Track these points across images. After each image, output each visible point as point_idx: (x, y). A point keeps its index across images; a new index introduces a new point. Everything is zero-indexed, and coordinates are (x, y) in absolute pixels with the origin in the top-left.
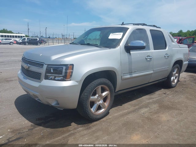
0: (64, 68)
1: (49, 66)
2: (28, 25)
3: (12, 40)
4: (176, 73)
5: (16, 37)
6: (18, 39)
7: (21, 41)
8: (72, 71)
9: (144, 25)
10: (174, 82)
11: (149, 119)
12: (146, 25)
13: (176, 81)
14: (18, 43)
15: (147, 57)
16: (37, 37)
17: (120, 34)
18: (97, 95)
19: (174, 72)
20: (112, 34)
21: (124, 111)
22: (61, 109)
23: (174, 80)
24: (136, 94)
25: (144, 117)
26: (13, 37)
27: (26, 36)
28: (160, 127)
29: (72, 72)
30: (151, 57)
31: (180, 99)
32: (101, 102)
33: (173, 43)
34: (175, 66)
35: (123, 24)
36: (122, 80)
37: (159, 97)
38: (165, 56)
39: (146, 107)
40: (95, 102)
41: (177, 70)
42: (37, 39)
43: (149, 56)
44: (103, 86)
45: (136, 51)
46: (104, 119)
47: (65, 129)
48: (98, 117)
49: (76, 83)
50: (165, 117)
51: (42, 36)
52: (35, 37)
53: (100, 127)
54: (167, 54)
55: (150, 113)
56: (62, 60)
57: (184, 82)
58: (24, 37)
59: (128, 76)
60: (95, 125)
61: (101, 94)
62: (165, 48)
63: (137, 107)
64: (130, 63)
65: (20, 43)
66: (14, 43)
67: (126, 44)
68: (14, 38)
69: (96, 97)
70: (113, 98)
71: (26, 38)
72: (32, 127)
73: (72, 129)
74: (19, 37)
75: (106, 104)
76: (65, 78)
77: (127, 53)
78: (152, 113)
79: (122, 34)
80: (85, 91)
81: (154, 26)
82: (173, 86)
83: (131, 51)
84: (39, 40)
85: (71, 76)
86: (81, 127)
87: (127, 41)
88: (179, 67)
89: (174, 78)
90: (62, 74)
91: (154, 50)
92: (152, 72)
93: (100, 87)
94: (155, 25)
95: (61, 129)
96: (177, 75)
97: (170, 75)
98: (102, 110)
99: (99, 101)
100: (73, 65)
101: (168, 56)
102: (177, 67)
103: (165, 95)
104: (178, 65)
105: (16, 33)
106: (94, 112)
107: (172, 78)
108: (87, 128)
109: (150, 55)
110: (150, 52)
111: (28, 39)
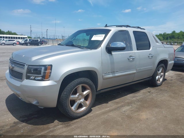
0: (43, 68)
1: (30, 67)
2: (31, 27)
3: (15, 41)
4: (161, 72)
5: (19, 38)
6: (20, 41)
7: (23, 42)
8: (51, 71)
9: (128, 26)
10: (160, 81)
11: (129, 117)
12: (130, 27)
13: (161, 80)
14: (20, 44)
15: (129, 57)
16: (39, 38)
17: (102, 36)
18: (78, 94)
19: (159, 71)
20: (95, 36)
21: (106, 109)
22: (41, 108)
23: (159, 79)
24: (120, 92)
25: (124, 115)
26: (17, 38)
27: (29, 37)
28: (138, 125)
29: (51, 73)
30: (134, 57)
31: (163, 98)
32: (82, 100)
33: (158, 44)
34: (160, 66)
35: (106, 26)
36: (104, 79)
37: (143, 95)
38: (149, 56)
39: (129, 105)
40: (76, 101)
41: (162, 70)
42: (38, 40)
43: (132, 57)
44: (83, 85)
45: (116, 52)
46: (85, 117)
47: (45, 126)
48: (79, 115)
49: (55, 83)
50: (144, 115)
51: (43, 38)
52: (37, 38)
53: (79, 125)
54: (151, 54)
55: (131, 111)
56: (41, 60)
57: (170, 81)
58: (26, 38)
59: (111, 76)
60: (75, 123)
61: (82, 93)
62: (149, 49)
63: (119, 105)
64: (112, 63)
65: (22, 44)
66: (17, 44)
67: (107, 45)
68: (17, 40)
69: (77, 96)
70: (95, 96)
71: (28, 39)
72: (15, 125)
73: (52, 126)
74: (22, 38)
75: (88, 103)
76: (44, 78)
77: (109, 54)
78: (133, 112)
79: (104, 35)
80: (65, 90)
81: (138, 28)
82: (159, 85)
83: (112, 52)
84: (40, 42)
85: (50, 76)
86: (61, 125)
87: (109, 42)
88: (164, 66)
89: (160, 77)
90: (41, 74)
91: (137, 50)
92: (135, 71)
93: (80, 86)
94: (140, 27)
95: (41, 126)
96: (162, 74)
97: (155, 74)
98: (83, 109)
99: (80, 99)
100: (51, 66)
101: (152, 56)
102: (163, 67)
103: (149, 94)
104: (163, 65)
105: (20, 35)
106: (74, 110)
107: (157, 77)
108: (67, 126)
109: (133, 55)
110: (133, 53)
111: (29, 40)
